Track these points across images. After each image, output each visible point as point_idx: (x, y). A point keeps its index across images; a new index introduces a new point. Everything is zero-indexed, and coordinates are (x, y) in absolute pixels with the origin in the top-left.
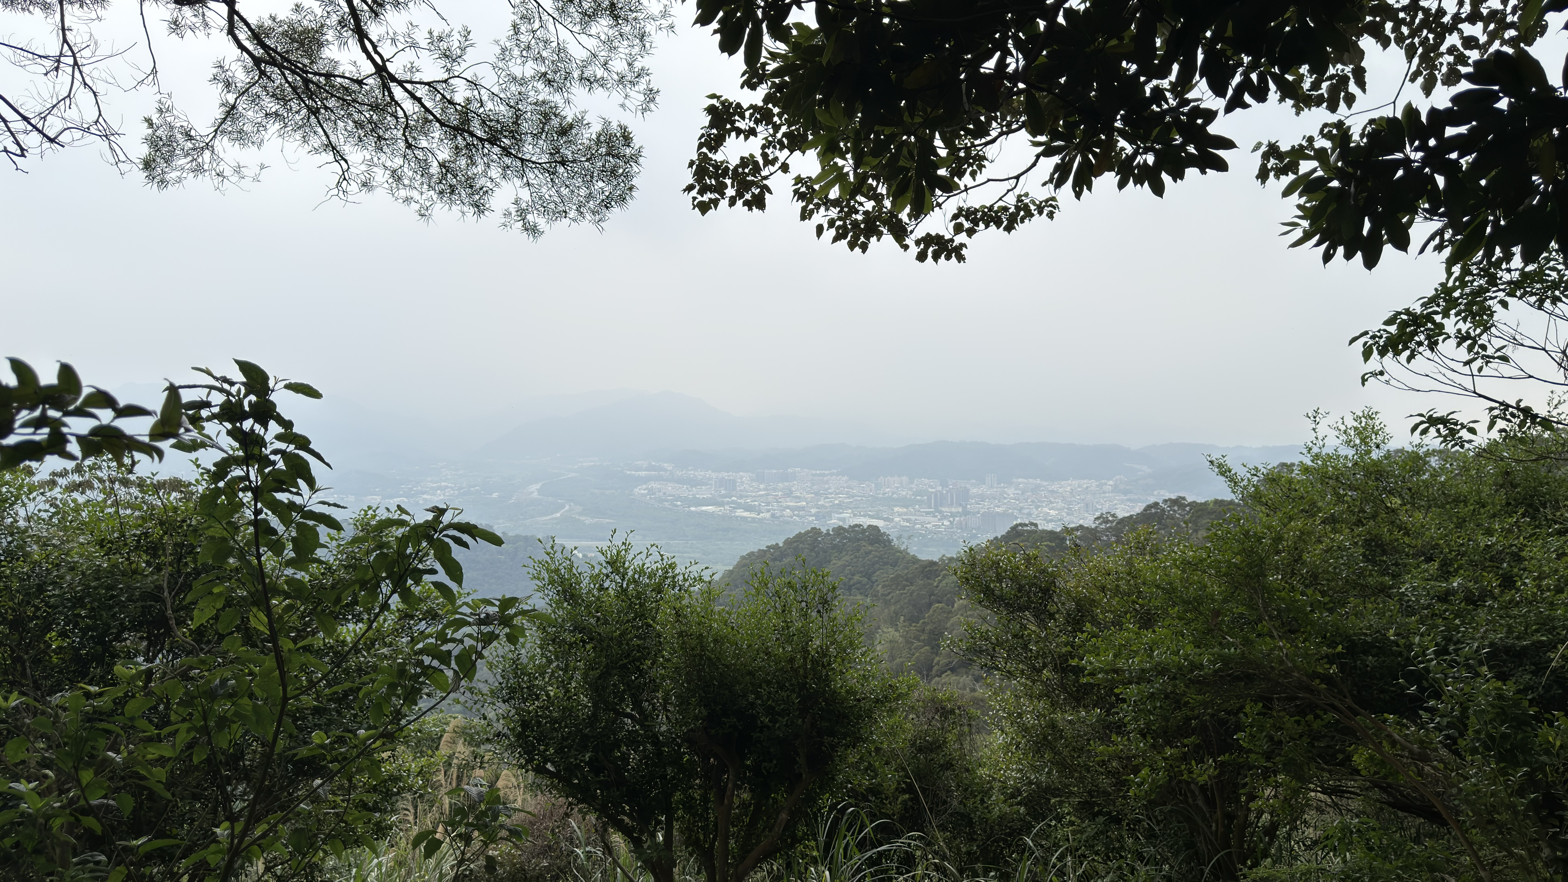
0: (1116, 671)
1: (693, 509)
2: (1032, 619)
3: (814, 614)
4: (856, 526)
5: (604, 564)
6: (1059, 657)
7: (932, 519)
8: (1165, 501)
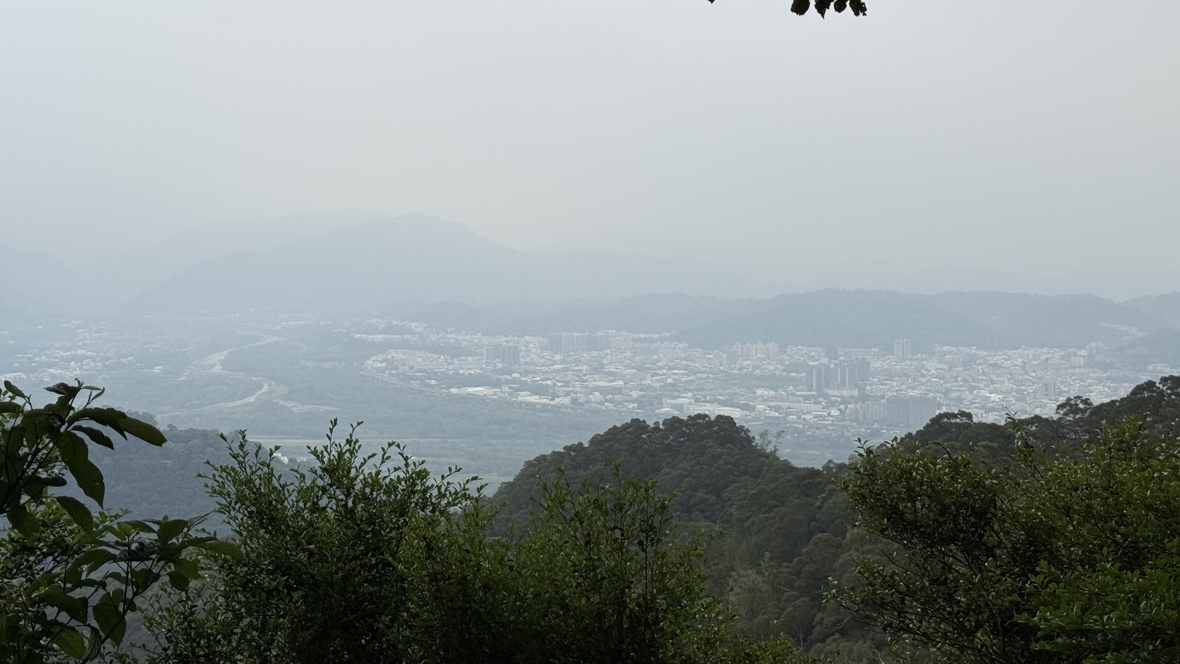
0: (1085, 633)
1: (454, 391)
2: (959, 555)
3: (634, 548)
4: (699, 416)
5: (319, 472)
6: (1001, 612)
7: (812, 407)
8: (1164, 380)
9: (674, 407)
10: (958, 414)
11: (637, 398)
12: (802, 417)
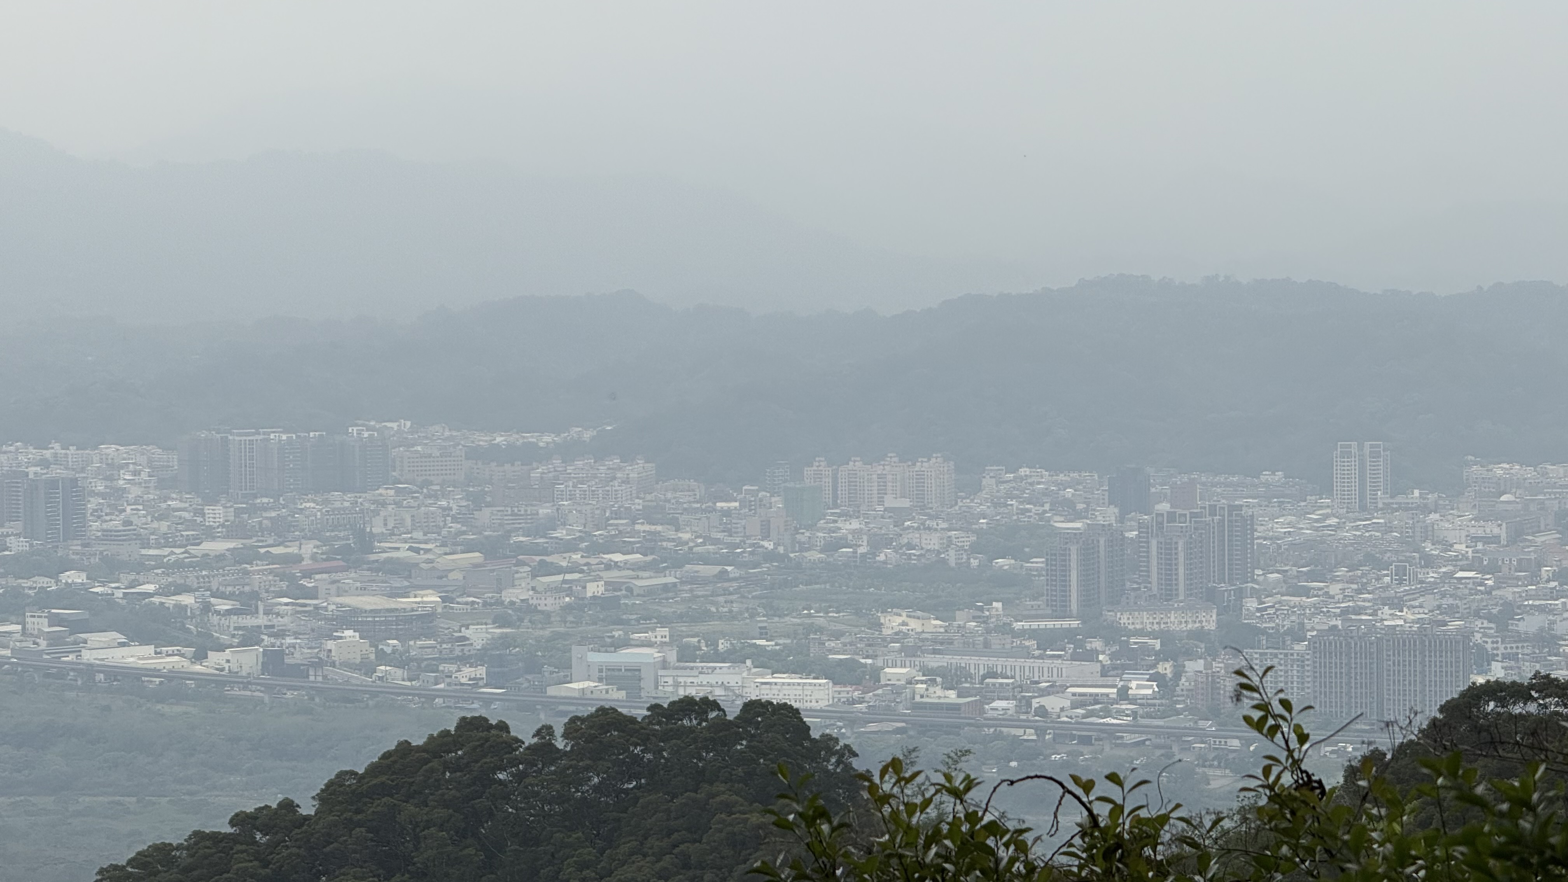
4: (688, 706)
9: (609, 675)
10: (1532, 687)
11: (484, 649)
12: (1035, 703)
